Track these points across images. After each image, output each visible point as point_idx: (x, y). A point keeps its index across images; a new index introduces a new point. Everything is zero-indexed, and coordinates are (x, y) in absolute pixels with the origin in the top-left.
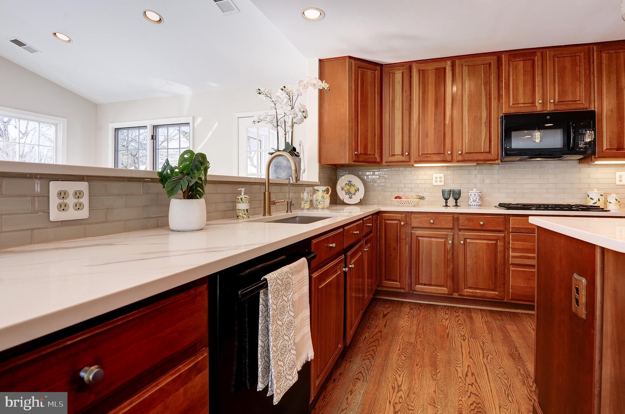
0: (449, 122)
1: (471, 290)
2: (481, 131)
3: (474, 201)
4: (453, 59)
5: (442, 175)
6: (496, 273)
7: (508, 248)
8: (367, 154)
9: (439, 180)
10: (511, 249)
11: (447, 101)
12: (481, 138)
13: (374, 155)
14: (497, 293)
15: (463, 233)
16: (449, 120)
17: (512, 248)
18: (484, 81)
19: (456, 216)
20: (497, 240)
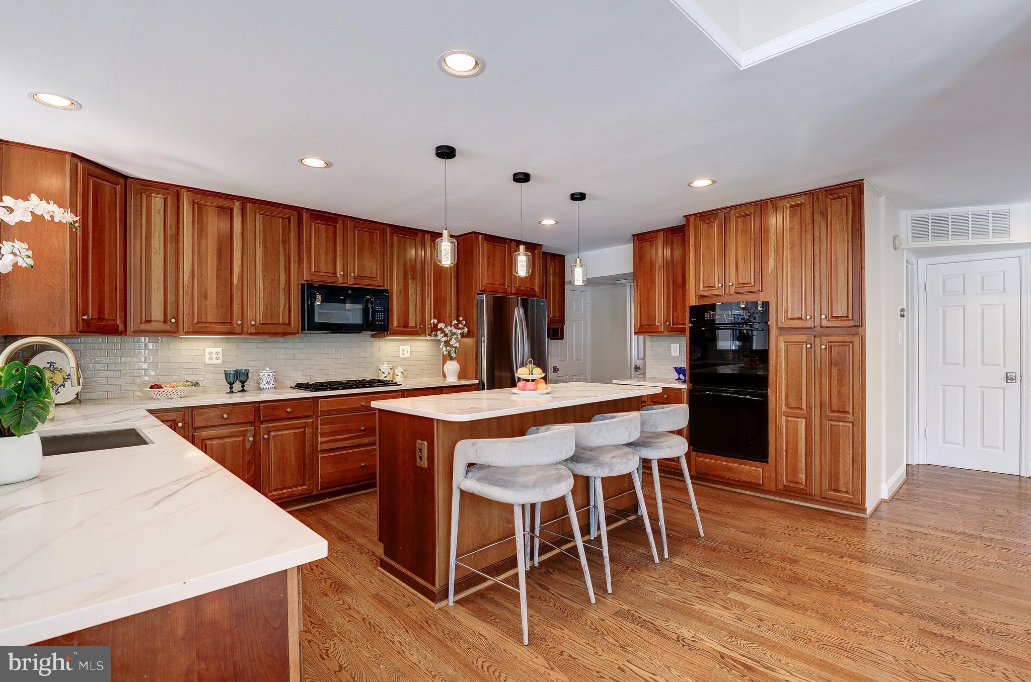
0: (238, 281)
1: (277, 493)
2: (279, 298)
3: (268, 383)
4: (244, 201)
5: (219, 350)
6: (305, 464)
7: (316, 434)
8: (103, 319)
9: (214, 356)
10: (319, 435)
11: (235, 254)
12: (279, 307)
13: (114, 320)
14: (306, 487)
15: (266, 425)
16: (238, 279)
17: (321, 434)
18: (282, 238)
19: (257, 405)
20: (305, 427)
